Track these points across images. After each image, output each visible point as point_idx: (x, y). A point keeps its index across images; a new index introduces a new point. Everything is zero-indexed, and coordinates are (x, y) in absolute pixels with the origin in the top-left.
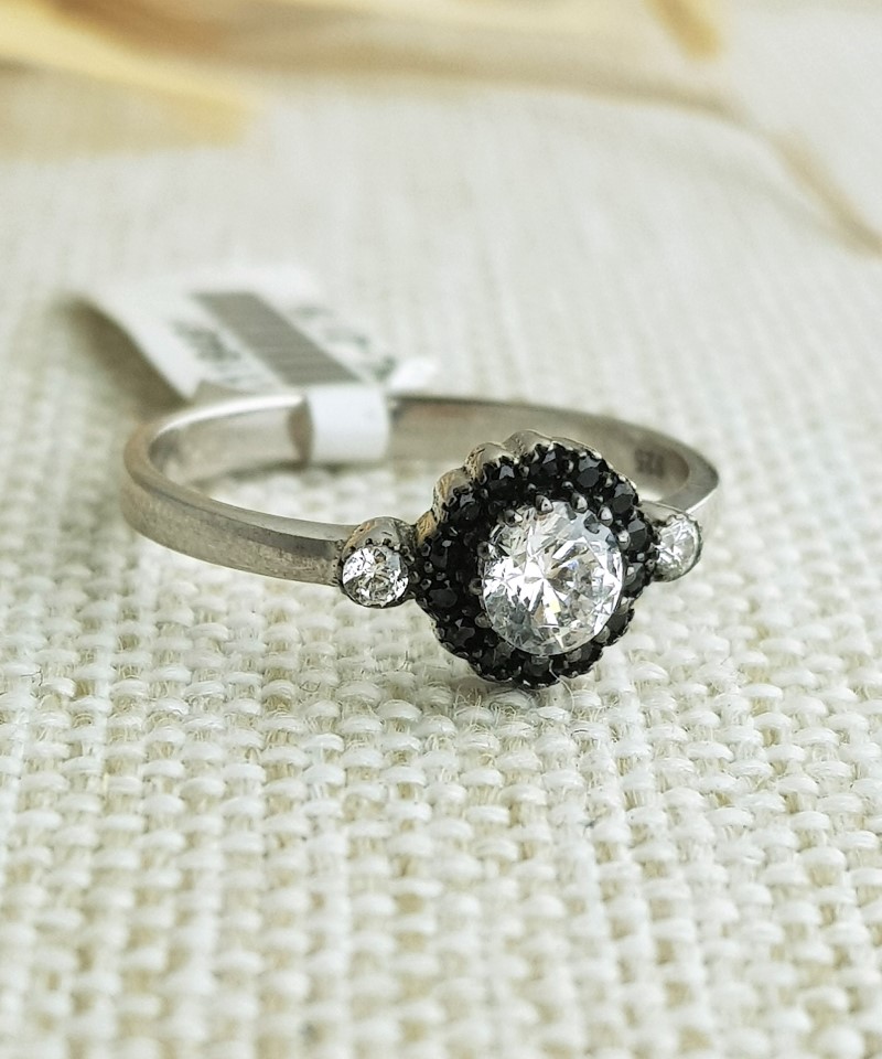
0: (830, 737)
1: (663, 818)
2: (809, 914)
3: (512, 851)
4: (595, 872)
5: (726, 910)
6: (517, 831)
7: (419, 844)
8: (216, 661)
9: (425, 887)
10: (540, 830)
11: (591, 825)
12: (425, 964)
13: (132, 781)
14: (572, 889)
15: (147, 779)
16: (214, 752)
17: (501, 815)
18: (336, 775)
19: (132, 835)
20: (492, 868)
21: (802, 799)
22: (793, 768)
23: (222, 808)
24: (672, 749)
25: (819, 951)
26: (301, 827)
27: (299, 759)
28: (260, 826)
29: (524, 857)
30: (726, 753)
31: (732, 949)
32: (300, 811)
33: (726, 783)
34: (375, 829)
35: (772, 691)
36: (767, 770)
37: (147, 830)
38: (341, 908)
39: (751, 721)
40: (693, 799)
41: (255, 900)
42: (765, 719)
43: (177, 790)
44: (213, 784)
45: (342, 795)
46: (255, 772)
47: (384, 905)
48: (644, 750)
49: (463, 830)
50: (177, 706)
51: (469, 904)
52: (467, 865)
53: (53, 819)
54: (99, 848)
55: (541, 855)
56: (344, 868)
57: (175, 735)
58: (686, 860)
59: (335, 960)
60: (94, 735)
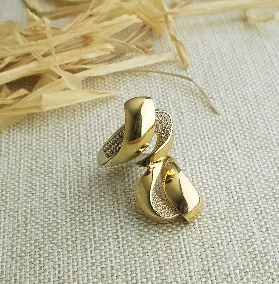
0: (208, 231)
1: (188, 249)
2: (206, 263)
3: (171, 257)
4: (181, 259)
5: (197, 264)
6: (172, 254)
7: (161, 258)
8: (133, 229)
9: (163, 265)
10: (175, 254)
11: (180, 252)
12: (164, 278)
13: (127, 253)
14: (179, 263)
15: (128, 252)
16: (136, 246)
17: (170, 251)
18: (150, 248)
19: (129, 262)
20: (170, 260)
21: (205, 243)
22: (204, 237)
23: (138, 256)
24: (189, 236)
25: (207, 269)
26: (147, 257)
27: (145, 245)
28: (143, 258)
29: (173, 258)
30: (195, 236)
31: (197, 270)
32: (147, 254)
33: (196, 242)
34: (156, 256)
35: (201, 223)
36: (200, 238)
37: (130, 261)
38: (153, 270)
39: (199, 229)
40: (192, 245)
41: (144, 270)
42: (200, 229)
43: (132, 254)
44: (136, 252)
45: (151, 251)
46: (141, 249)
47: (158, 269)
48: (186, 237)
49: (166, 255)
50: (130, 238)
51: (168, 267)
52: (167, 261)
53: (119, 261)
54: (125, 265)
55: (175, 257)
56: (153, 263)
57: (130, 244)
58: (192, 256)
59: (154, 279)
60: (121, 245)
